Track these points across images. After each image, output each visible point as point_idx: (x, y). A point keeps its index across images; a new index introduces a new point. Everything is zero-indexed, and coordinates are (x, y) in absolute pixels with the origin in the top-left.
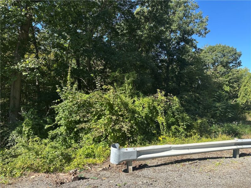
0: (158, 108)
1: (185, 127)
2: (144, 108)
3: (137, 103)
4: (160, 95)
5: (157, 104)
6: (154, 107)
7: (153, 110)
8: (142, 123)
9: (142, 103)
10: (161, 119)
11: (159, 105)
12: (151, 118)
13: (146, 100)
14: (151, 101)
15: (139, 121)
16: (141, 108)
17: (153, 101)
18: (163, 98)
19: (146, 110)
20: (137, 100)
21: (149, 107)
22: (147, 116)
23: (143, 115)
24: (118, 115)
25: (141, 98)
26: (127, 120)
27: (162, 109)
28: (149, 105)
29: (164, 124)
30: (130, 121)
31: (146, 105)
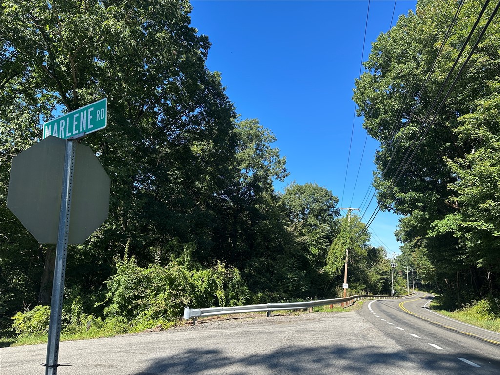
0: (218, 281)
1: (244, 302)
2: (203, 281)
3: (196, 276)
4: (220, 267)
5: (216, 277)
6: (213, 280)
7: (212, 284)
8: (201, 297)
9: (201, 276)
10: (220, 293)
11: (218, 278)
12: (210, 292)
13: (206, 273)
14: (210, 274)
15: (198, 295)
16: (200, 282)
17: (213, 273)
18: (224, 270)
19: (205, 284)
20: (196, 273)
21: (208, 281)
22: (206, 290)
23: (202, 289)
24: (178, 290)
25: (200, 271)
26: (187, 294)
27: (221, 282)
28: (209, 278)
29: (223, 298)
30: (190, 295)
31: (205, 279)
